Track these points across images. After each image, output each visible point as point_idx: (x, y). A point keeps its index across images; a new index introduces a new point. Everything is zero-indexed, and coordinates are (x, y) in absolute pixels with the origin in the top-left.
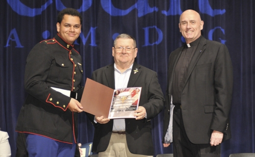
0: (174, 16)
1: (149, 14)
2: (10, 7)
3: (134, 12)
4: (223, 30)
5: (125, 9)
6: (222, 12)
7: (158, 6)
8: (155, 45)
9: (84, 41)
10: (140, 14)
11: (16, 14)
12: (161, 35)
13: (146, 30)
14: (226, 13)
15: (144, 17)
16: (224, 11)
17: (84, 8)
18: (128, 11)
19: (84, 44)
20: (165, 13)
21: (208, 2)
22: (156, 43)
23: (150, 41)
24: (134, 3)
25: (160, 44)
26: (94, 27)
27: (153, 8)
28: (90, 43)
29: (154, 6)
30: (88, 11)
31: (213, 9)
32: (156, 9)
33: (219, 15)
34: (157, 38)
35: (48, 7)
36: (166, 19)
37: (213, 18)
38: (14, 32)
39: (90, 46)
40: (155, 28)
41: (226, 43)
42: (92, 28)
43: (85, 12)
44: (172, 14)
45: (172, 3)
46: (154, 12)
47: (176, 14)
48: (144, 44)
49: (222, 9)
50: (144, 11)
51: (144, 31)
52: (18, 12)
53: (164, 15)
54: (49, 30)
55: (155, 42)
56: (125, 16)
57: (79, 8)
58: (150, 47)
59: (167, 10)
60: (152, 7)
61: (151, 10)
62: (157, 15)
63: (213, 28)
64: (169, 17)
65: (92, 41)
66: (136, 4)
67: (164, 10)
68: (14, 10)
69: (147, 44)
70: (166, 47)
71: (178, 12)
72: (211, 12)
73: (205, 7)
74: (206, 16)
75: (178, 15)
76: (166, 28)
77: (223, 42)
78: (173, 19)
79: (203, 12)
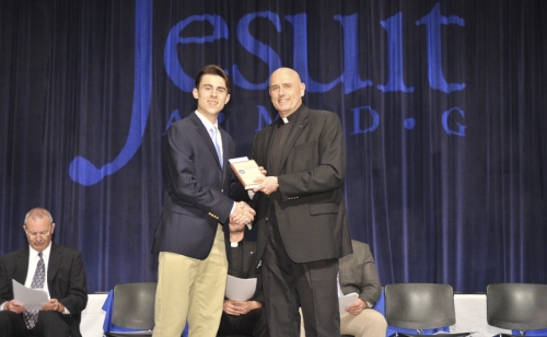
0: (394, 93)
1: (360, 90)
2: (170, 80)
3: (340, 86)
4: (462, 112)
5: (327, 82)
6: (461, 87)
7: (372, 79)
8: (368, 132)
10: (348, 90)
11: (179, 89)
12: (377, 119)
13: (356, 112)
14: (466, 88)
15: (353, 94)
16: (464, 85)
18: (331, 86)
20: (382, 88)
21: (441, 72)
22: (371, 129)
23: (362, 127)
24: (339, 75)
25: (375, 131)
27: (365, 82)
29: (367, 79)
31: (449, 82)
32: (370, 84)
33: (457, 91)
34: (370, 123)
36: (383, 97)
37: (448, 95)
38: (175, 114)
40: (368, 109)
41: (466, 131)
44: (392, 90)
45: (392, 75)
46: (368, 86)
47: (396, 90)
48: (353, 131)
49: (461, 83)
50: (353, 86)
51: (352, 113)
52: (181, 88)
53: (380, 91)
55: (368, 127)
56: (328, 92)
58: (361, 135)
59: (385, 84)
60: (363, 80)
61: (363, 84)
62: (372, 91)
63: (448, 109)
64: (388, 94)
66: (342, 77)
67: (380, 83)
68: (176, 84)
69: (357, 131)
70: (383, 135)
71: (399, 86)
72: (445, 88)
73: (437, 80)
74: (438, 92)
75: (399, 92)
76: (383, 110)
77: (462, 128)
78: (392, 97)
79: (435, 87)
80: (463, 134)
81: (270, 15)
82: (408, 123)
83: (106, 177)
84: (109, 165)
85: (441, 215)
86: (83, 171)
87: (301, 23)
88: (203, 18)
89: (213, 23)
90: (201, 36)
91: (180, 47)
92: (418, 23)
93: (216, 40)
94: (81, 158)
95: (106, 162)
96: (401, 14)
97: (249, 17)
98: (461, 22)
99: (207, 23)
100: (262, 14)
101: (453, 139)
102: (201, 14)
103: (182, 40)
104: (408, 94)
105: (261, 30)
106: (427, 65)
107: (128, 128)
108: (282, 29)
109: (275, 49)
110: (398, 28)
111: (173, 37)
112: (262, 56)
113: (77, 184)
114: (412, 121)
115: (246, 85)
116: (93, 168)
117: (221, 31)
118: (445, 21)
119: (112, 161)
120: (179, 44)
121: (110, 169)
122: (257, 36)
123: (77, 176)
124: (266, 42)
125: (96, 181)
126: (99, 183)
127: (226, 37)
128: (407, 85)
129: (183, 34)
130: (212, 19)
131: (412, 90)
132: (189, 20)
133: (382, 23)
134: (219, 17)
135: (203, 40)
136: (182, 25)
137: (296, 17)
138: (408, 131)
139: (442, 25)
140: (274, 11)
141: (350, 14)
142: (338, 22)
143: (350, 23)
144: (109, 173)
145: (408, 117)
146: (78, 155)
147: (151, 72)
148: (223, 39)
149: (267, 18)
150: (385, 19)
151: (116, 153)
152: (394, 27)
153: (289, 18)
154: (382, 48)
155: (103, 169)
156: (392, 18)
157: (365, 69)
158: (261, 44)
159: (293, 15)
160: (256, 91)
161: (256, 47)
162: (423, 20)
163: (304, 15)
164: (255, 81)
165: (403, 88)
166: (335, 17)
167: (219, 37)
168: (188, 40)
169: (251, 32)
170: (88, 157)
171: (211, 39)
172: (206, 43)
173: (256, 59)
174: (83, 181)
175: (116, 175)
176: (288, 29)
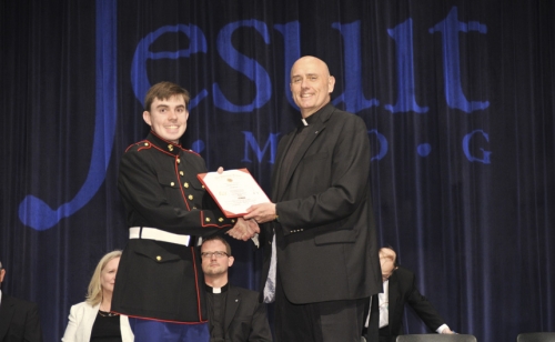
0: (405, 113)
1: (365, 110)
2: (139, 103)
3: (341, 106)
4: (486, 136)
6: (484, 105)
7: (379, 98)
8: (375, 160)
9: (260, 155)
12: (386, 145)
14: (490, 107)
16: (487, 104)
17: (258, 103)
19: (260, 160)
20: (391, 108)
21: (460, 89)
22: (378, 157)
25: (383, 159)
26: (274, 133)
27: (371, 102)
28: (270, 159)
29: (373, 97)
30: (264, 108)
31: (471, 97)
32: (376, 103)
33: (480, 111)
34: (378, 149)
35: (202, 103)
36: (391, 118)
37: (469, 116)
39: (269, 165)
40: (374, 134)
41: (492, 157)
42: (271, 136)
43: (261, 109)
44: (402, 110)
45: (402, 93)
46: (373, 107)
47: (408, 110)
49: (484, 101)
50: (356, 106)
53: (388, 112)
54: (202, 138)
55: (375, 155)
57: (251, 103)
59: (394, 104)
60: (368, 99)
61: (368, 104)
62: (378, 111)
63: (469, 132)
64: (397, 115)
65: (272, 155)
66: (343, 95)
67: (388, 103)
70: (393, 164)
71: (411, 106)
72: (465, 106)
73: (455, 96)
74: (458, 112)
75: (412, 112)
76: (392, 133)
77: (487, 154)
78: (403, 119)
79: (453, 106)
80: (488, 162)
81: (256, 24)
82: (423, 149)
83: (63, 219)
84: (67, 205)
85: (464, 258)
86: (36, 213)
87: (293, 32)
88: (176, 29)
89: (188, 34)
90: (175, 51)
91: (150, 64)
92: (431, 31)
93: (192, 55)
94: (32, 197)
95: (63, 202)
96: (411, 20)
97: (232, 27)
98: (483, 29)
99: (182, 34)
100: (247, 23)
101: (476, 167)
102: (174, 24)
103: (152, 56)
104: (422, 115)
105: (245, 42)
106: (443, 80)
107: (89, 160)
108: (271, 40)
109: (263, 64)
110: (409, 37)
111: (142, 52)
112: (247, 72)
113: (28, 228)
114: (427, 147)
115: (229, 107)
116: (48, 208)
117: (198, 44)
118: (463, 27)
119: (70, 200)
120: (149, 60)
121: (67, 210)
122: (241, 49)
123: (28, 219)
124: (253, 56)
125: (51, 225)
126: (55, 227)
127: (205, 50)
128: (421, 104)
129: (153, 48)
130: (187, 30)
131: (426, 110)
132: (160, 31)
133: (389, 31)
134: (196, 27)
135: (177, 55)
136: (152, 37)
137: (287, 24)
138: (423, 159)
139: (460, 32)
140: (261, 19)
141: (351, 22)
142: (337, 31)
143: (351, 32)
144: (67, 215)
145: (423, 142)
146: (29, 193)
147: (115, 94)
148: (200, 53)
149: (253, 28)
150: (392, 27)
151: (74, 191)
152: (403, 36)
153: (278, 27)
154: (390, 61)
155: (59, 210)
156: (401, 25)
157: (370, 86)
158: (246, 59)
159: (284, 23)
160: (242, 115)
161: (241, 62)
162: (437, 27)
163: (297, 24)
164: (240, 103)
165: (416, 108)
166: (334, 25)
167: (196, 51)
168: (160, 55)
169: (234, 45)
170: (41, 196)
171: (186, 53)
172: (181, 58)
173: (240, 76)
174: (35, 224)
175: (74, 217)
176: (278, 39)
